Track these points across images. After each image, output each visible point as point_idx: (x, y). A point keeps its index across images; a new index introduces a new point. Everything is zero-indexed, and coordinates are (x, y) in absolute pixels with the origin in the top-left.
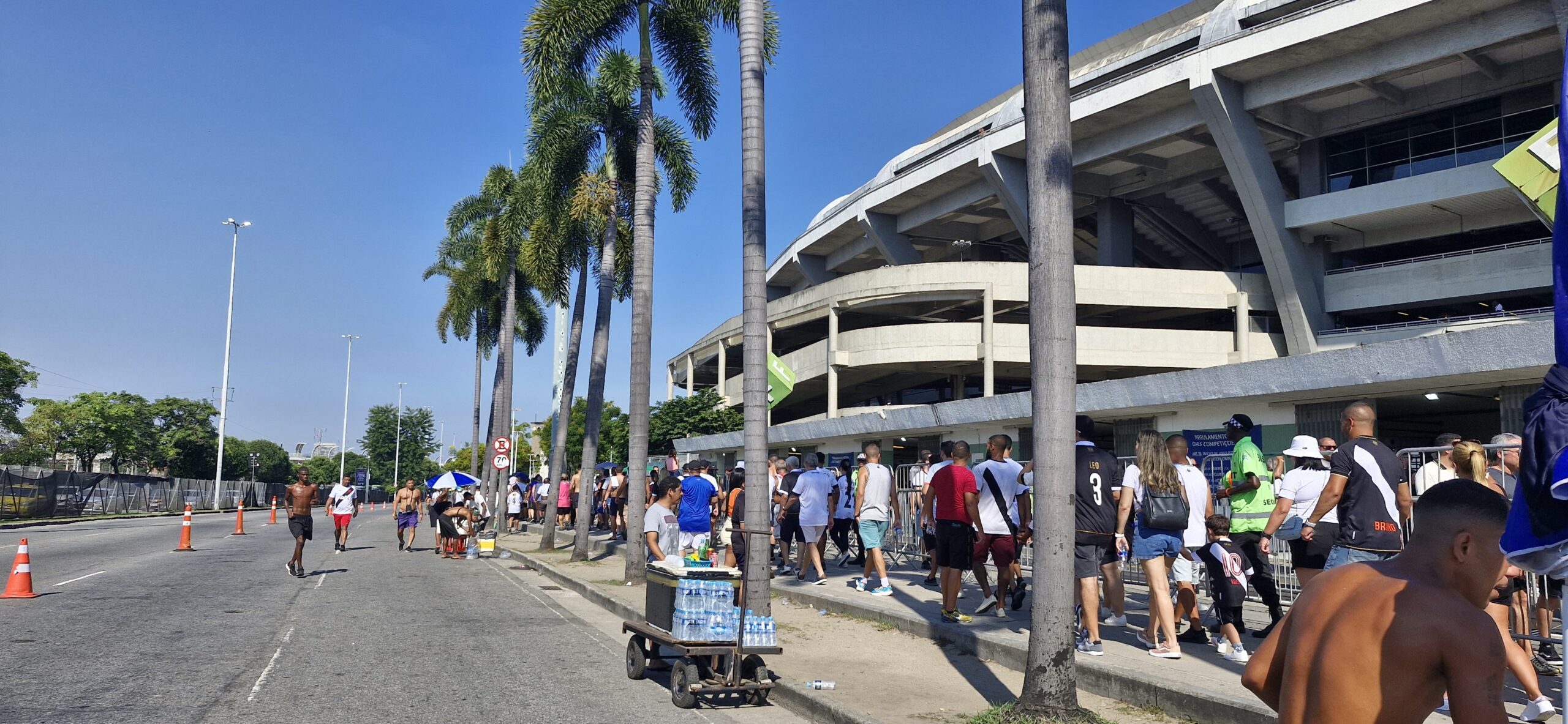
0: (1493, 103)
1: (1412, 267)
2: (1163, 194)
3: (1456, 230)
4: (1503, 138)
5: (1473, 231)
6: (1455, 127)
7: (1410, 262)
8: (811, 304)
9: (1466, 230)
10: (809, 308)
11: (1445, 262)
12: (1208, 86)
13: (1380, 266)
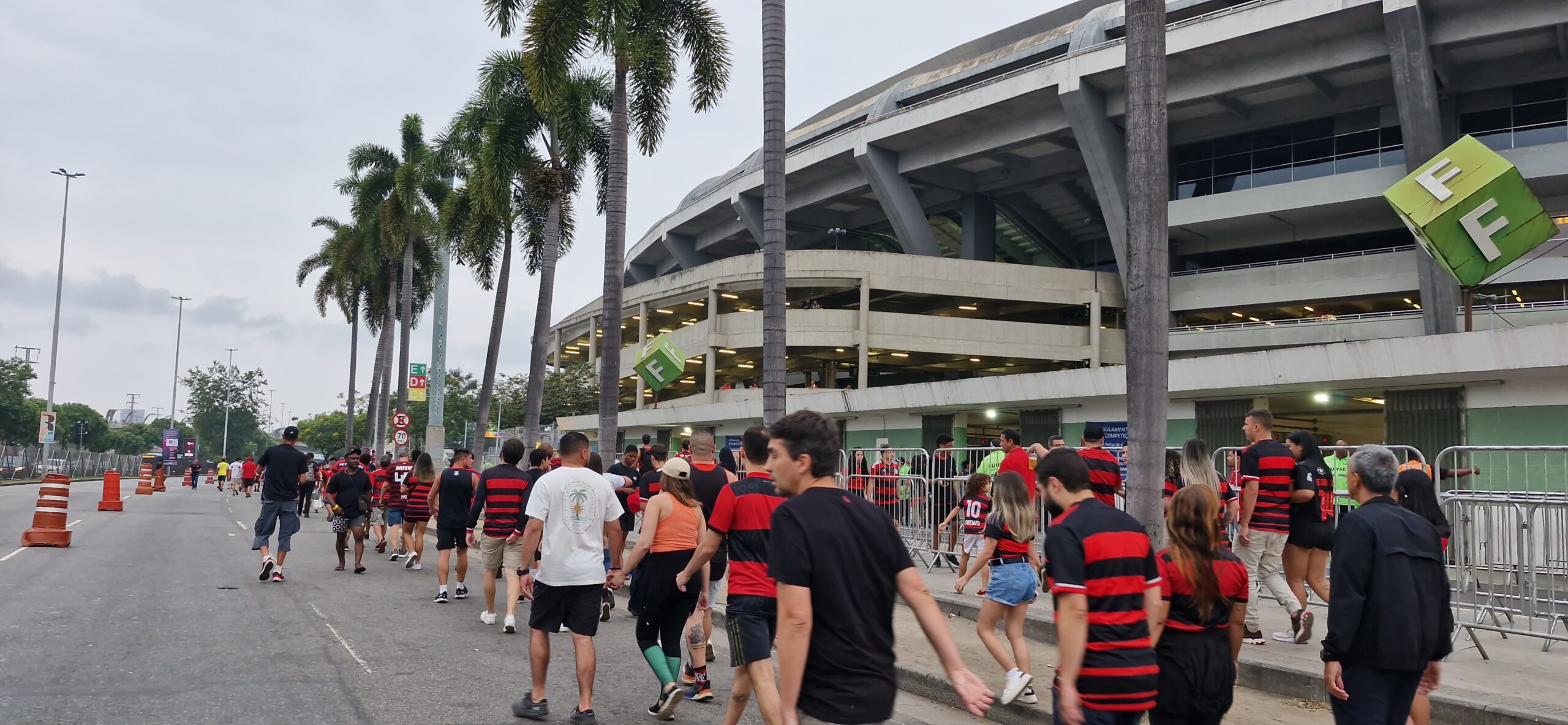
0: (1326, 124)
1: (1249, 272)
2: (1025, 193)
3: (1289, 239)
4: (1336, 155)
6: (1292, 144)
7: (1248, 267)
8: (690, 285)
9: (1298, 239)
10: (688, 289)
11: (1279, 268)
12: (1076, 92)
13: (1220, 270)
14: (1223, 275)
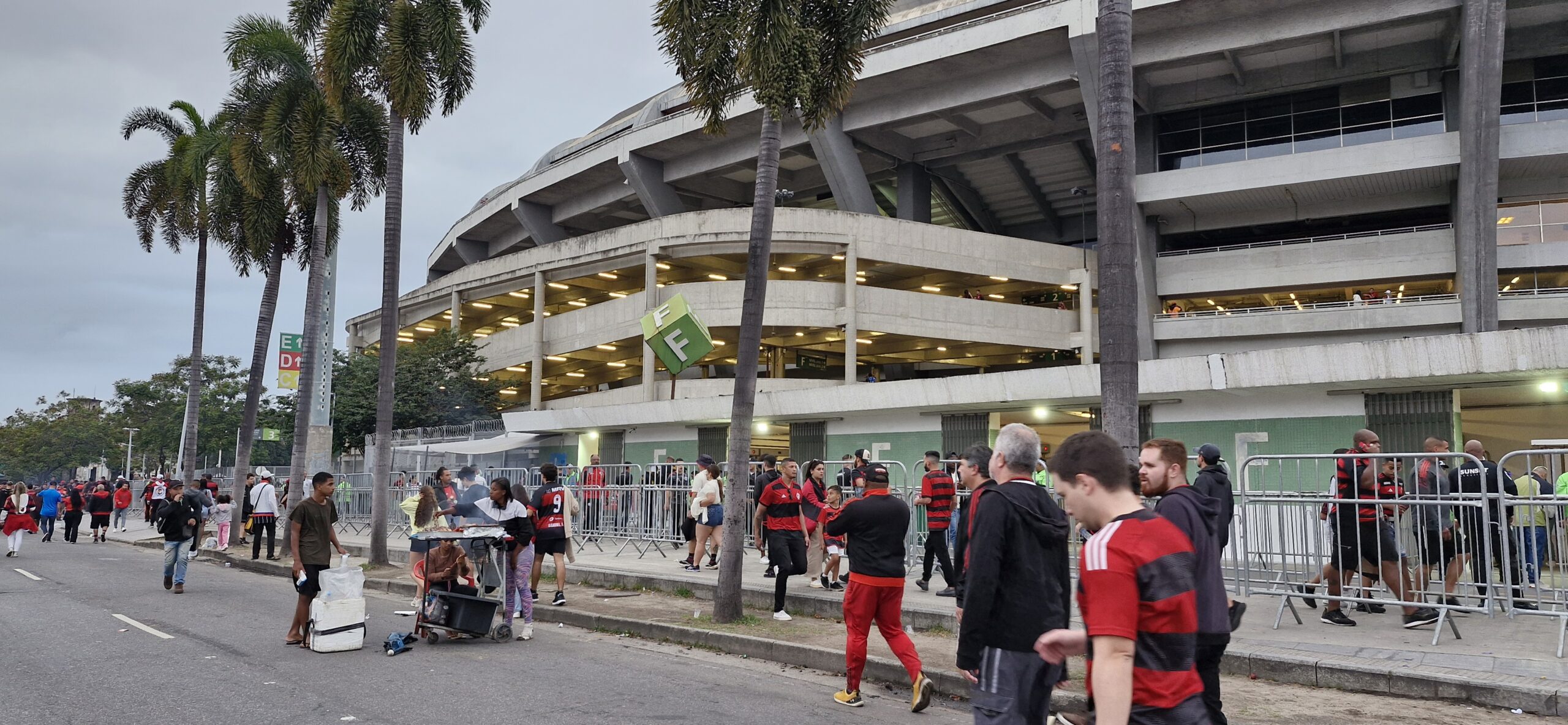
0: (1331, 93)
1: (1250, 252)
2: (955, 166)
3: (1291, 218)
4: (1341, 128)
5: (1308, 220)
6: (1293, 114)
7: (1247, 247)
8: (616, 249)
9: (1301, 218)
10: (612, 254)
11: (1284, 249)
12: (1092, 35)
13: (1216, 250)
14: (1219, 255)
